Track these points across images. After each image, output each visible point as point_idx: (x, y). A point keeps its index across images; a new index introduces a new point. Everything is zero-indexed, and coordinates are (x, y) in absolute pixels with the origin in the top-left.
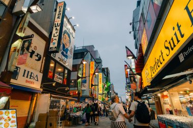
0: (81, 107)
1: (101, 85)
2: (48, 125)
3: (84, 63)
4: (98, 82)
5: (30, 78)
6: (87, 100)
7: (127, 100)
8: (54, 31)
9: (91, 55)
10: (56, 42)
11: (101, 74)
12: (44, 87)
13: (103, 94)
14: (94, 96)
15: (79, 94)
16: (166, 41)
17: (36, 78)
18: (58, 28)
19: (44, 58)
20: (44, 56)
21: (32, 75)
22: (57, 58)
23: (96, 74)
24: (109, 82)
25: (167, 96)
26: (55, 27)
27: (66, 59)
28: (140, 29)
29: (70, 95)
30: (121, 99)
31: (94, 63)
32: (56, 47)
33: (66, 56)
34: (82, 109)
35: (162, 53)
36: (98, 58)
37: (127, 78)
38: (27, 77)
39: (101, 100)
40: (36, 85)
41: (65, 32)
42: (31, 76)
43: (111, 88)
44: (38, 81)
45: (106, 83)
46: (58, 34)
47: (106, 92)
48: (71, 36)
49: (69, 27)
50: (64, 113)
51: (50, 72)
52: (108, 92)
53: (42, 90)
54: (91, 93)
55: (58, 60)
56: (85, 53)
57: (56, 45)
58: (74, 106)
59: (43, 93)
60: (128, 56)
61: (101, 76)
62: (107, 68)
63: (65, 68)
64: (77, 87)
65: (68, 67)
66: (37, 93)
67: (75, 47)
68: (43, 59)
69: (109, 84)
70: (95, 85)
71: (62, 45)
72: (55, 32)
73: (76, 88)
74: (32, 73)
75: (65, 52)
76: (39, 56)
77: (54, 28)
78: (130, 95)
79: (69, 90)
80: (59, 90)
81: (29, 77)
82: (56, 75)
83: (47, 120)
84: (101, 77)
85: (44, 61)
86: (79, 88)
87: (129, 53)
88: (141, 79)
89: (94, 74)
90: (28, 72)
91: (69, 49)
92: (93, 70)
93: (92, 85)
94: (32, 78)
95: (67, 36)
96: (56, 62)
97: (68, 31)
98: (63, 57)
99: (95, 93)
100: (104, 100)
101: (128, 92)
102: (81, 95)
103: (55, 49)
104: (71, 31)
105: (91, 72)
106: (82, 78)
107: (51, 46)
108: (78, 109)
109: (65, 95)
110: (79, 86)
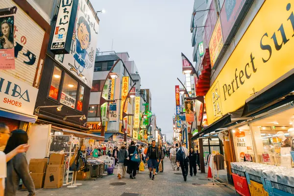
0: (105, 149)
1: (137, 116)
2: (47, 179)
3: (113, 77)
4: (133, 111)
5: (13, 95)
6: (115, 138)
7: (175, 139)
8: (61, 15)
9: (124, 65)
10: (64, 33)
11: (139, 97)
12: (40, 112)
13: (140, 129)
14: (126, 132)
15: (103, 127)
16: (266, 34)
17: (25, 96)
18: (69, 9)
19: (42, 61)
20: (40, 57)
21: (18, 89)
22: (65, 65)
23: (132, 96)
24: (150, 112)
25: (243, 133)
26: (63, 6)
27: (81, 67)
28: (209, 23)
29: (89, 130)
30: (165, 138)
31: (128, 79)
32: (63, 43)
33: (82, 63)
34: (107, 151)
35: (252, 59)
36: (135, 73)
37: (178, 105)
38: (7, 92)
39: (137, 138)
40: (26, 109)
41: (82, 19)
42: (14, 91)
43: (153, 122)
44: (28, 101)
45: (146, 112)
46: (68, 19)
47: (144, 126)
48: (92, 29)
49: (89, 12)
50: (77, 158)
51: (53, 89)
52: (148, 127)
53: (36, 117)
54: (123, 127)
55: (68, 68)
56: (115, 62)
57: (64, 39)
58: (94, 147)
59: (38, 123)
60: (184, 69)
61: (139, 101)
62: (148, 90)
63: (80, 83)
64: (101, 117)
65: (86, 83)
66: (28, 123)
67: (98, 52)
68: (40, 63)
69: (149, 114)
70: (129, 115)
71: (75, 43)
72: (63, 16)
73: (99, 119)
74: (16, 86)
75: (80, 56)
76: (31, 56)
77: (62, 9)
78: (181, 132)
79: (85, 121)
80: (68, 119)
81: (11, 92)
82: (64, 94)
83: (45, 170)
84: (139, 104)
85: (41, 67)
86: (103, 118)
87: (187, 64)
88: (203, 107)
89: (128, 96)
90: (9, 83)
91: (88, 51)
92: (127, 91)
93: (124, 115)
94: (16, 94)
95: (85, 27)
96: (64, 71)
97: (86, 19)
98: (77, 64)
99: (128, 127)
100: (141, 138)
101: (178, 127)
102: (106, 130)
103: (62, 47)
104: (93, 20)
105: (123, 94)
106: (108, 101)
107: (55, 39)
108: (102, 152)
109: (79, 129)
110: (103, 114)
